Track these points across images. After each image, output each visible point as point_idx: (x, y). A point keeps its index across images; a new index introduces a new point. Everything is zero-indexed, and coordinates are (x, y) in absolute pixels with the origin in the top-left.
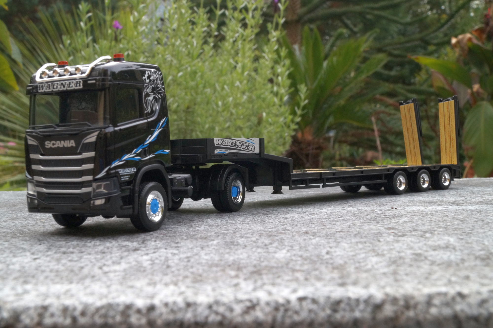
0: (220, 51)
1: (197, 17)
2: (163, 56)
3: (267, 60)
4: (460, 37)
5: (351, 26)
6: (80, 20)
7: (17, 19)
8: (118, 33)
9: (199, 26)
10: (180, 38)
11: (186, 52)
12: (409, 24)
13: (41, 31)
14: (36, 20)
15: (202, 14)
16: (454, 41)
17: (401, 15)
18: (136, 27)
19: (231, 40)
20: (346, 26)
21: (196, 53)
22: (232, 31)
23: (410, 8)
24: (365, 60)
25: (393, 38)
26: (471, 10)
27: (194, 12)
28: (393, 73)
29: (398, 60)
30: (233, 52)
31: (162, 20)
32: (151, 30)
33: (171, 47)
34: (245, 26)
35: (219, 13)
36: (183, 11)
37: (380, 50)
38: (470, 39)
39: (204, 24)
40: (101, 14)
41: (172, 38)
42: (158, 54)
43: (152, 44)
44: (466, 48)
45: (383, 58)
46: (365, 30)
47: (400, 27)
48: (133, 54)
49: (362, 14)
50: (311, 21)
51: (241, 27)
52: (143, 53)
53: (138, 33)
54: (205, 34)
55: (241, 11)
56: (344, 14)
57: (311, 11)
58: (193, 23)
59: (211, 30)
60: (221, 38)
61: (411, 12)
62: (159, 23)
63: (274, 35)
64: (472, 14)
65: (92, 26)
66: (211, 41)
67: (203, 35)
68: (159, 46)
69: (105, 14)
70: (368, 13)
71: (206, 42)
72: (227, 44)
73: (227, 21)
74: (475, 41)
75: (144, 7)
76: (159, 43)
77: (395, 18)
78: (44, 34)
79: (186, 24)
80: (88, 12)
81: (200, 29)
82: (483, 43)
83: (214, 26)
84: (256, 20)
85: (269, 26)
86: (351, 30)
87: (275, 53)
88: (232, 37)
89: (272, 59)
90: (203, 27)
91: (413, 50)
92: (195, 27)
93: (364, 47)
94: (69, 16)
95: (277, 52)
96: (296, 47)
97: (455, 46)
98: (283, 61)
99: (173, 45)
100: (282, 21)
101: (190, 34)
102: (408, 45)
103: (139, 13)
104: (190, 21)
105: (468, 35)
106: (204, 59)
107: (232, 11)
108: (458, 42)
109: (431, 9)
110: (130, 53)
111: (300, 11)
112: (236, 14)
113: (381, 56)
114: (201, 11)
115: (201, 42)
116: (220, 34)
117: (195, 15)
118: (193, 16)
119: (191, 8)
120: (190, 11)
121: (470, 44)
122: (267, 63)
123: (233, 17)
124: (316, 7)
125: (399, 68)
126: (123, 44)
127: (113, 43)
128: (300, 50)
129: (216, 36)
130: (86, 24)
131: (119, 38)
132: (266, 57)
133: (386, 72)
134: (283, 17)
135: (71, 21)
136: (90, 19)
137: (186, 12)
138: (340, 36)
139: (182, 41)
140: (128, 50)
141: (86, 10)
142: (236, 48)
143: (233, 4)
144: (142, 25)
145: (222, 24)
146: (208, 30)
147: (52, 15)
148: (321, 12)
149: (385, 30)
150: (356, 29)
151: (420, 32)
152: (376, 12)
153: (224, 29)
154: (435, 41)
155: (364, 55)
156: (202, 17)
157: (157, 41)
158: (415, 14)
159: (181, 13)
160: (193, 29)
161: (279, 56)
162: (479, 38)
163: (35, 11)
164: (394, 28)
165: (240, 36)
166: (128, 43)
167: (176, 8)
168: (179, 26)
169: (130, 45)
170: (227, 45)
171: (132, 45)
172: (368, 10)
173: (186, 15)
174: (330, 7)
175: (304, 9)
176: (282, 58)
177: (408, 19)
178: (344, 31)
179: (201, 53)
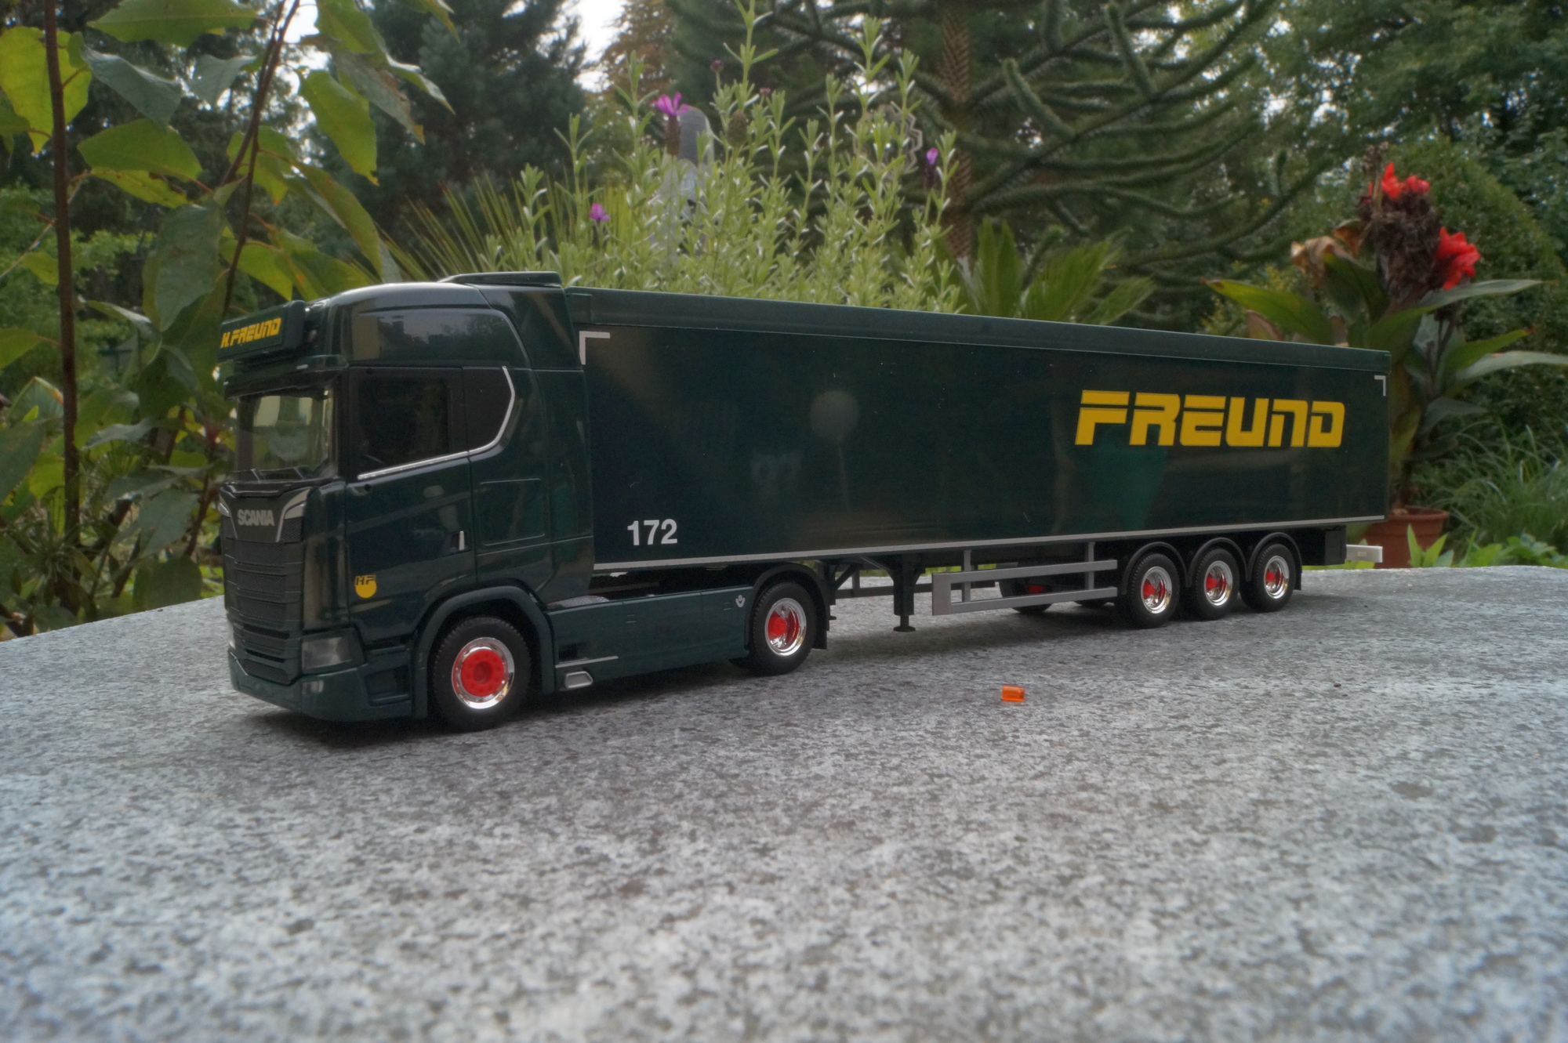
0: (812, 265)
1: (765, 195)
2: (693, 277)
3: (911, 287)
4: (1310, 242)
5: (1074, 220)
6: (524, 203)
7: (405, 209)
8: (599, 230)
9: (770, 215)
10: (729, 239)
11: (742, 270)
12: (1193, 217)
13: (450, 232)
14: (441, 210)
15: (776, 189)
16: (1296, 250)
17: (1173, 200)
18: (636, 218)
19: (837, 245)
20: (1065, 221)
21: (763, 270)
22: (838, 225)
23: (1192, 185)
24: (1106, 291)
25: (1156, 245)
26: (1317, 190)
27: (759, 184)
28: (1158, 317)
29: (1170, 290)
30: (839, 269)
31: (691, 203)
32: (668, 223)
33: (710, 259)
34: (866, 214)
35: (811, 187)
36: (737, 181)
37: (1132, 270)
38: (1329, 249)
39: (780, 209)
40: (566, 191)
41: (713, 241)
42: (683, 273)
43: (669, 252)
44: (1321, 267)
45: (1141, 287)
46: (1101, 231)
47: (1174, 223)
48: (632, 273)
49: (1096, 196)
50: (993, 209)
51: (858, 217)
52: (653, 272)
53: (642, 230)
54: (781, 232)
55: (858, 184)
56: (1062, 195)
57: (992, 189)
58: (758, 208)
59: (794, 224)
60: (815, 240)
61: (1194, 193)
62: (686, 208)
63: (927, 235)
64: (1319, 199)
65: (548, 215)
66: (794, 245)
67: (776, 234)
68: (685, 256)
69: (573, 190)
70: (1111, 195)
71: (782, 249)
72: (827, 252)
73: (828, 204)
74: (1341, 252)
75: (655, 174)
76: (684, 250)
77: (1164, 204)
78: (455, 239)
79: (743, 209)
80: (539, 186)
81: (771, 222)
82: (1355, 256)
83: (800, 214)
84: (889, 202)
85: (917, 214)
86: (1074, 229)
87: (929, 272)
88: (839, 238)
89: (923, 284)
90: (777, 216)
91: (1198, 269)
92: (760, 215)
93: (1105, 262)
94: (504, 200)
95: (933, 269)
96: (964, 261)
97: (1298, 261)
98: (946, 287)
99: (716, 254)
100: (944, 204)
101: (750, 232)
102: (1191, 260)
103: (645, 186)
104: (751, 204)
105: (1327, 241)
106: (778, 285)
107: (838, 183)
108: (1305, 254)
109: (1234, 189)
110: (624, 270)
111: (971, 189)
112: (848, 189)
113: (1136, 282)
114: (775, 183)
115: (774, 247)
116: (813, 231)
117: (762, 188)
118: (756, 191)
119: (754, 177)
120: (751, 183)
121: (1329, 258)
122: (911, 292)
123: (841, 196)
124: (1004, 181)
125: (1168, 308)
126: (611, 253)
127: (590, 251)
128: (972, 268)
129: (803, 236)
130: (535, 211)
131: (602, 240)
132: (910, 281)
133: (1146, 315)
134: (946, 196)
135: (508, 210)
136: (544, 199)
137: (744, 184)
138: (1052, 241)
139: (733, 245)
140: (620, 265)
141: (534, 181)
142: (846, 260)
143: (841, 168)
144: (649, 213)
145: (818, 210)
146: (788, 223)
147: (472, 202)
148: (1011, 192)
149: (1143, 230)
150: (1082, 227)
151: (1212, 234)
152: (1126, 193)
153: (823, 220)
154: (1248, 253)
155: (1104, 280)
156: (775, 195)
157: (681, 246)
158: (1203, 199)
159: (733, 185)
160: (756, 221)
161: (938, 280)
162: (1348, 246)
163: (438, 193)
164: (1160, 225)
165: (856, 236)
166: (621, 252)
167: (721, 176)
168: (728, 213)
169: (625, 253)
170: (828, 254)
171: (630, 255)
172: (1108, 188)
173: (744, 191)
174: (1031, 182)
175: (979, 186)
176: (943, 283)
177: (1189, 207)
178: (1061, 230)
179: (773, 271)
